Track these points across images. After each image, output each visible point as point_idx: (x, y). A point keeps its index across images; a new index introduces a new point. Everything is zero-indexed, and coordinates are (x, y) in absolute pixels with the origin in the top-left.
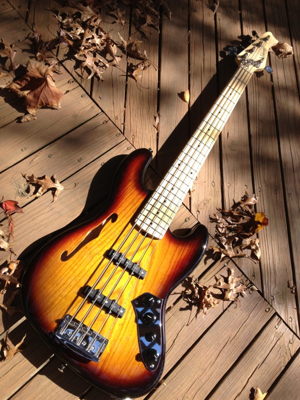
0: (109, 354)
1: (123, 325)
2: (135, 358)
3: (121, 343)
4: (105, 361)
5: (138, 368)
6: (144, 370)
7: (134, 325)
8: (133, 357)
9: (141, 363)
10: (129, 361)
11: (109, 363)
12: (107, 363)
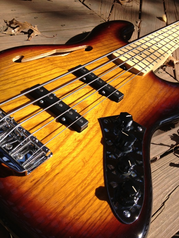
0: (47, 174)
1: (80, 141)
2: (94, 192)
3: (72, 163)
4: (37, 183)
5: (99, 212)
6: (109, 218)
7: (99, 146)
8: (91, 190)
9: (106, 203)
10: (83, 193)
11: (44, 188)
12: (41, 187)
